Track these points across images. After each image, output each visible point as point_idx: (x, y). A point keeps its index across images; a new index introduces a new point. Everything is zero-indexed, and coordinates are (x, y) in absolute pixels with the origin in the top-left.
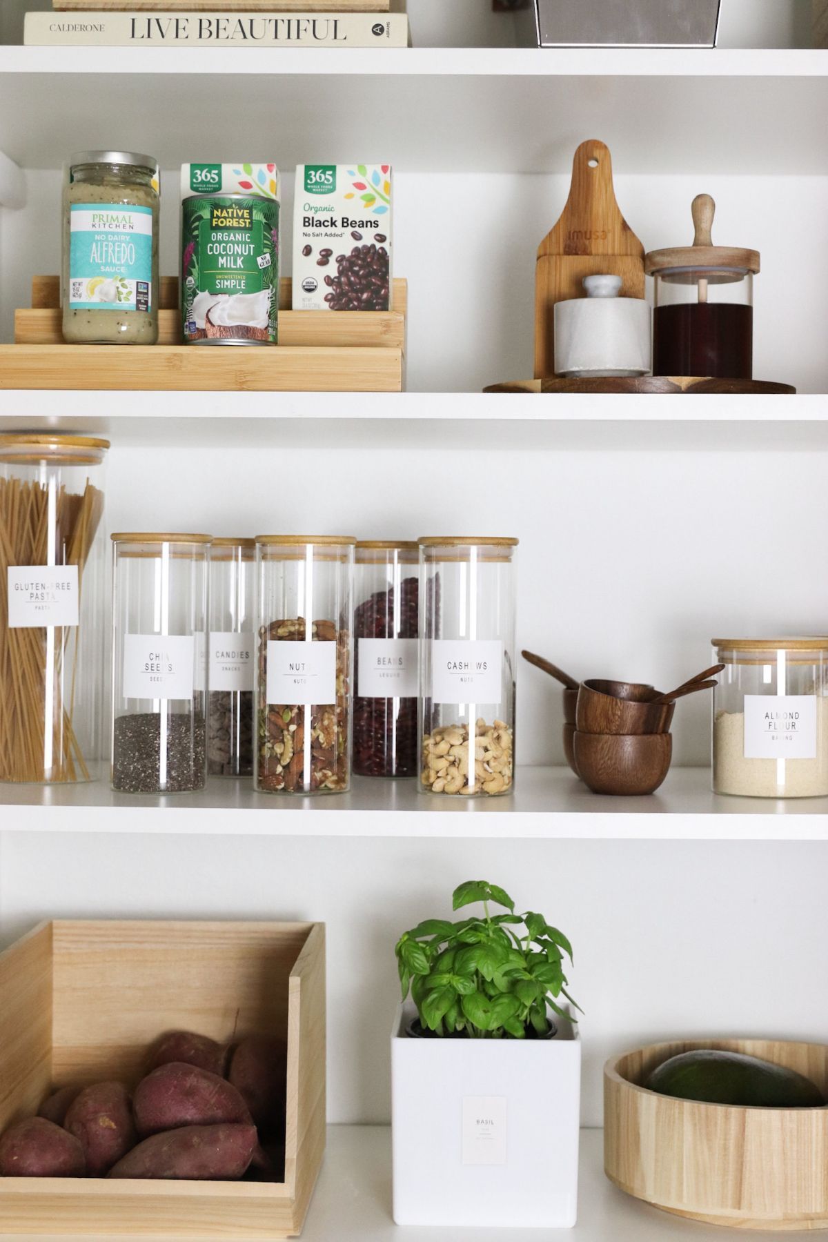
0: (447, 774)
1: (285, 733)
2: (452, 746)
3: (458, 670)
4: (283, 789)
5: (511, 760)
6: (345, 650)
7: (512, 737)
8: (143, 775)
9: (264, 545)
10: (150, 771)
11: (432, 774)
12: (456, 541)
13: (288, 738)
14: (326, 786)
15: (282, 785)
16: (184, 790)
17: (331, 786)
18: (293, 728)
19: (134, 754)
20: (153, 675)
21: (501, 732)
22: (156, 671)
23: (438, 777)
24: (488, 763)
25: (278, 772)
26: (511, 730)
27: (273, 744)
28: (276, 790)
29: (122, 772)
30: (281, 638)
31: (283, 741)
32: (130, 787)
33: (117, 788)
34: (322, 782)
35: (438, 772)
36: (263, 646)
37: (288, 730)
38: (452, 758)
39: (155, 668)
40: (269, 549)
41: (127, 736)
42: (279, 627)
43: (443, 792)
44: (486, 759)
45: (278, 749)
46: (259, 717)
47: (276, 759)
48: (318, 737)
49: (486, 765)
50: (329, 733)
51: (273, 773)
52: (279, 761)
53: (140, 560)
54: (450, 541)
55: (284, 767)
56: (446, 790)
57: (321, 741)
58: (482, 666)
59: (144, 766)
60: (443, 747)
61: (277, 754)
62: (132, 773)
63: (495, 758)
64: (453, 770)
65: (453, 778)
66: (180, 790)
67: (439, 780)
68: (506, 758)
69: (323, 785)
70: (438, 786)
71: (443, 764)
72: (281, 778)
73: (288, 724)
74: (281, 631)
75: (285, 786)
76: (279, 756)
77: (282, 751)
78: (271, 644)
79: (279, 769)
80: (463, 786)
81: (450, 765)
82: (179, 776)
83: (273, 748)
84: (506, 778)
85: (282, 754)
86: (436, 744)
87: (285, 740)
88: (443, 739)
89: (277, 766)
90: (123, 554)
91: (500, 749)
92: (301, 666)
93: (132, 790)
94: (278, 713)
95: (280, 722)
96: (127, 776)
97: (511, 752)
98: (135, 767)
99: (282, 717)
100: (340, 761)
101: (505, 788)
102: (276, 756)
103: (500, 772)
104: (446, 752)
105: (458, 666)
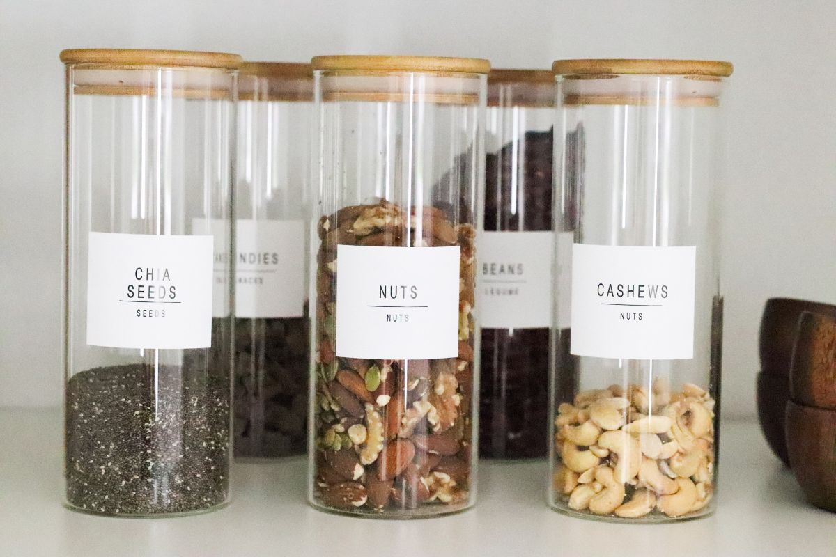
0: (594, 480)
1: (370, 407)
2: (604, 431)
3: (616, 299)
4: (361, 507)
5: (711, 455)
6: (471, 260)
7: (713, 415)
8: (124, 482)
9: (326, 74)
10: (136, 477)
11: (569, 477)
12: (615, 69)
13: (374, 417)
14: (437, 498)
15: (364, 500)
16: (197, 508)
17: (446, 497)
18: (383, 400)
19: (108, 447)
20: (142, 307)
21: (694, 406)
22: (146, 299)
23: (579, 484)
24: (668, 462)
25: (355, 478)
26: (712, 403)
27: (347, 427)
28: (353, 508)
29: (86, 477)
30: (358, 240)
31: (364, 423)
32: (101, 505)
33: (75, 502)
34: (432, 492)
35: (578, 474)
36: (327, 254)
37: (374, 403)
38: (604, 453)
39: (145, 294)
40: (338, 82)
41: (94, 413)
42: (355, 218)
43: (587, 510)
44: (666, 456)
45: (357, 435)
46: (320, 379)
47: (354, 454)
48: (426, 417)
49: (664, 465)
50: (445, 407)
51: (348, 480)
52: (357, 457)
53: (113, 99)
54: (605, 67)
55: (366, 468)
56: (592, 508)
57: (433, 422)
58: (660, 292)
59: (126, 467)
60: (587, 432)
61: (353, 444)
62: (103, 480)
63: (681, 454)
64: (604, 474)
65: (604, 488)
66: (190, 509)
67: (580, 489)
68: (701, 452)
69: (433, 499)
70: (578, 499)
71: (586, 461)
72: (361, 487)
73: (375, 395)
74: (360, 226)
75: (368, 501)
76: (356, 447)
77: (363, 440)
78: (342, 250)
79: (359, 472)
80: (623, 504)
81: (601, 463)
82: (186, 483)
83: (346, 433)
84: (700, 486)
85: (362, 446)
86: (577, 424)
87: (370, 421)
88: (587, 418)
89: (354, 466)
90: (84, 89)
91: (691, 437)
92: (400, 290)
93: (103, 510)
94: (356, 373)
95: (360, 390)
96: (95, 484)
97: (712, 440)
98: (108, 470)
99: (363, 381)
100: (461, 455)
101: (699, 505)
102: (353, 448)
103: (692, 478)
104: (592, 441)
105: (615, 291)
